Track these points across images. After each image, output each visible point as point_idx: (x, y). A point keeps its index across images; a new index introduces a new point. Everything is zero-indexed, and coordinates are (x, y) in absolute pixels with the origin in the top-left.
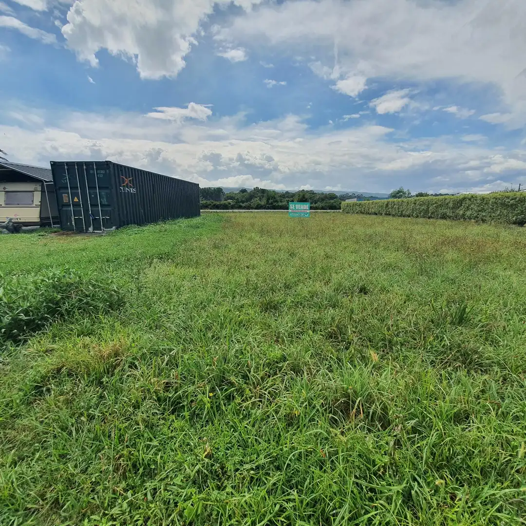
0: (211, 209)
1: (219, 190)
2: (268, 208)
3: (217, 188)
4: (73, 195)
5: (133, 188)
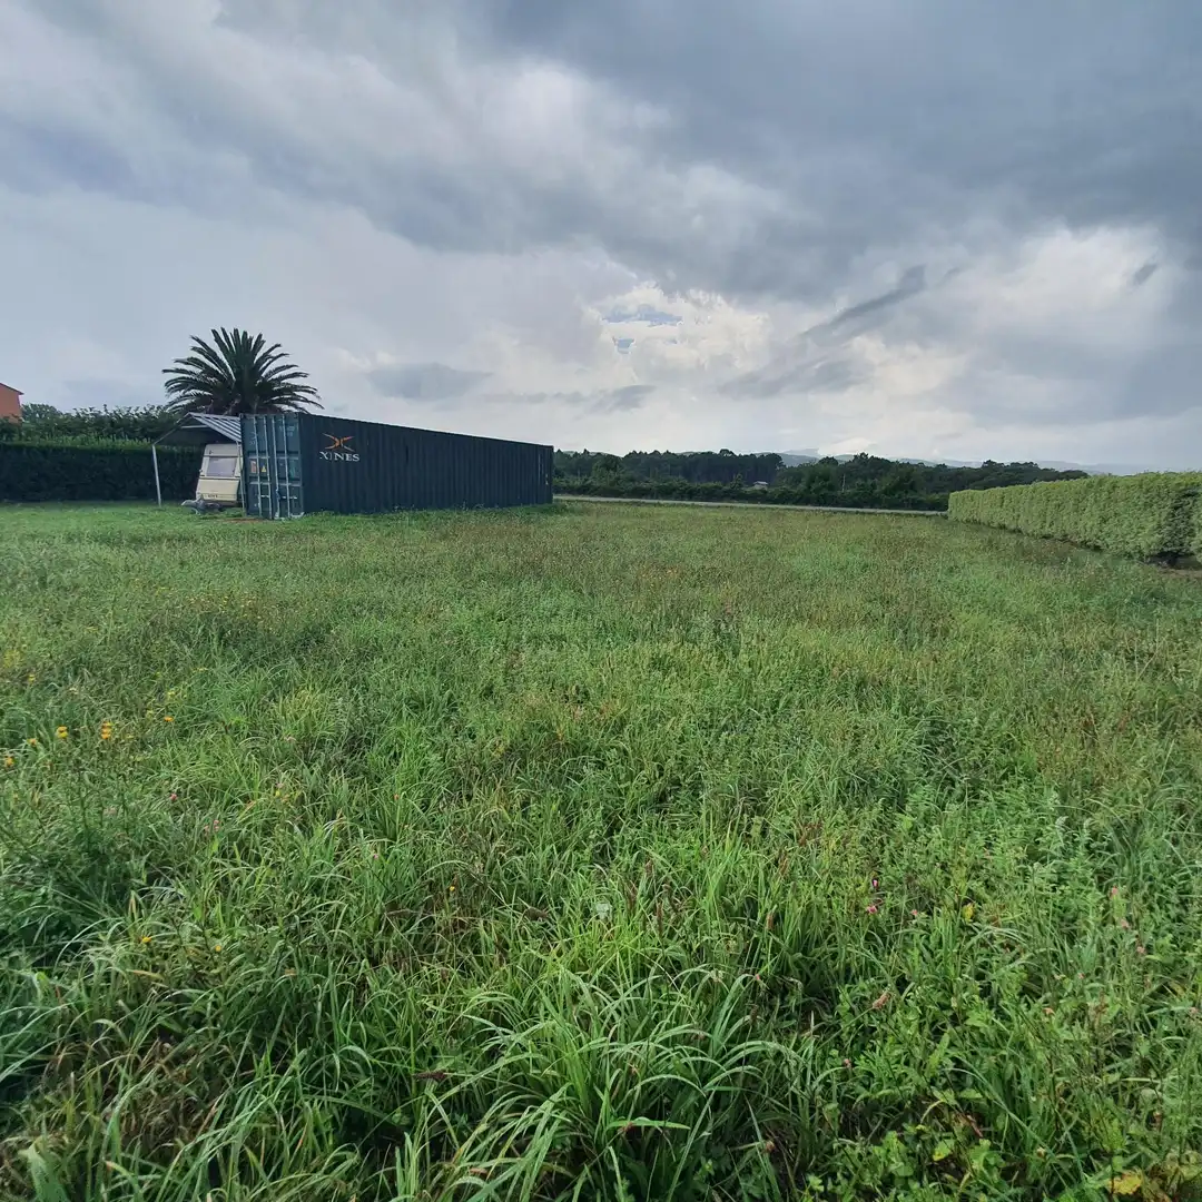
4: (262, 463)
5: (353, 453)
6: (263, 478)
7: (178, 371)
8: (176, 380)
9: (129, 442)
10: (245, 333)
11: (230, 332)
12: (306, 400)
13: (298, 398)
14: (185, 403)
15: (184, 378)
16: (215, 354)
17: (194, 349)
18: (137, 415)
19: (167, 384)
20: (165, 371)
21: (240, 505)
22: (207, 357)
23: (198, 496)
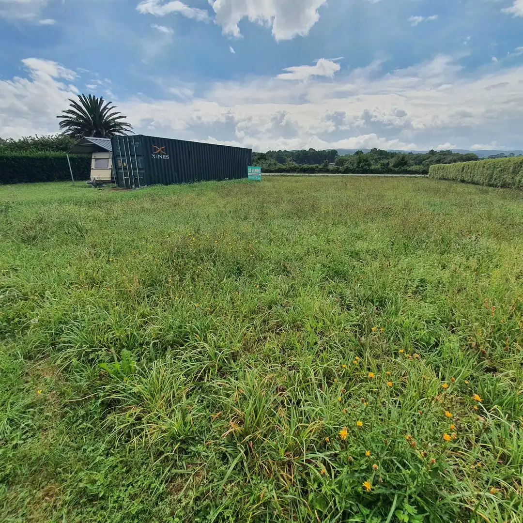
0: (298, 172)
1: (333, 153)
2: (358, 172)
3: (332, 150)
4: (124, 161)
5: (166, 155)
6: (125, 168)
7: (64, 117)
8: (64, 122)
9: (52, 153)
10: (94, 97)
11: (87, 96)
12: (126, 130)
13: (122, 129)
14: (69, 133)
15: (68, 120)
16: (81, 107)
17: (71, 105)
18: (53, 139)
19: (60, 123)
20: (58, 117)
21: (114, 182)
22: (77, 109)
23: (92, 179)
